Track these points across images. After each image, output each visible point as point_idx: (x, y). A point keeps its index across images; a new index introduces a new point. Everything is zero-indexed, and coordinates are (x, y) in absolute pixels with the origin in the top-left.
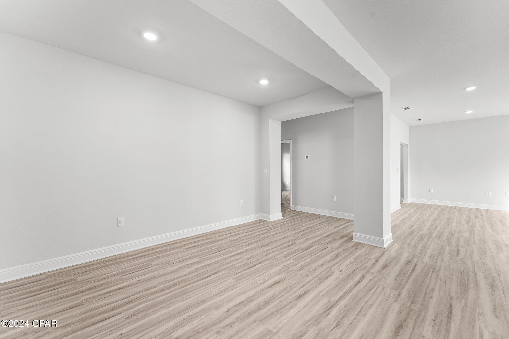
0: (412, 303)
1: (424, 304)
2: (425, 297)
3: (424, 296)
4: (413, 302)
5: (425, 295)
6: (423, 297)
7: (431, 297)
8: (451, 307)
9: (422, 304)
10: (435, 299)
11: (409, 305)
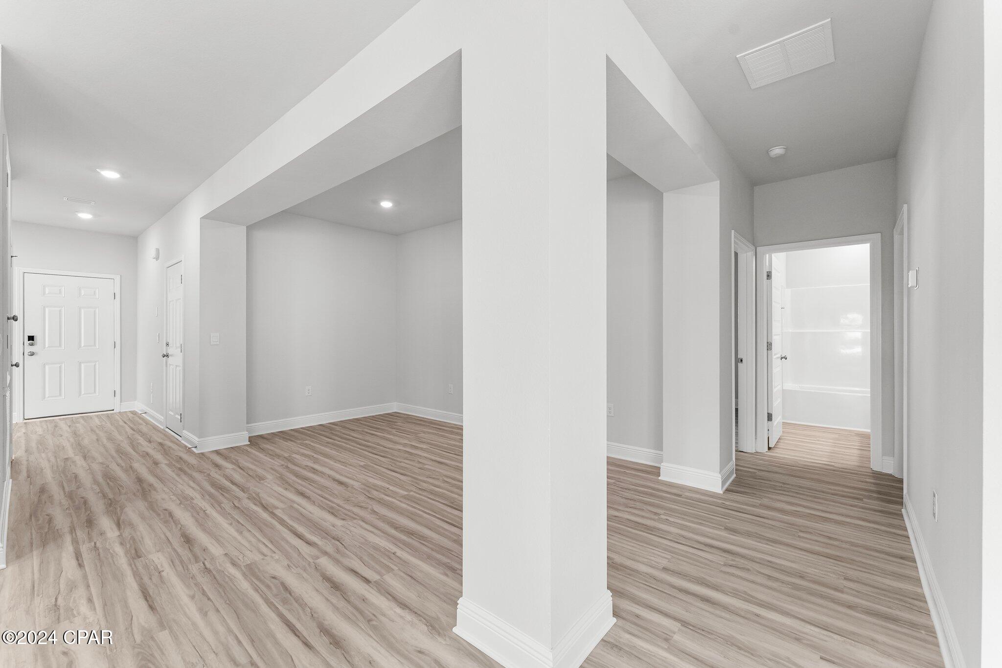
0: (206, 568)
1: (191, 579)
2: (201, 590)
3: (203, 590)
4: (207, 570)
5: (204, 593)
6: (202, 587)
7: (193, 597)
8: (152, 608)
9: (193, 577)
10: (185, 600)
11: (206, 563)
